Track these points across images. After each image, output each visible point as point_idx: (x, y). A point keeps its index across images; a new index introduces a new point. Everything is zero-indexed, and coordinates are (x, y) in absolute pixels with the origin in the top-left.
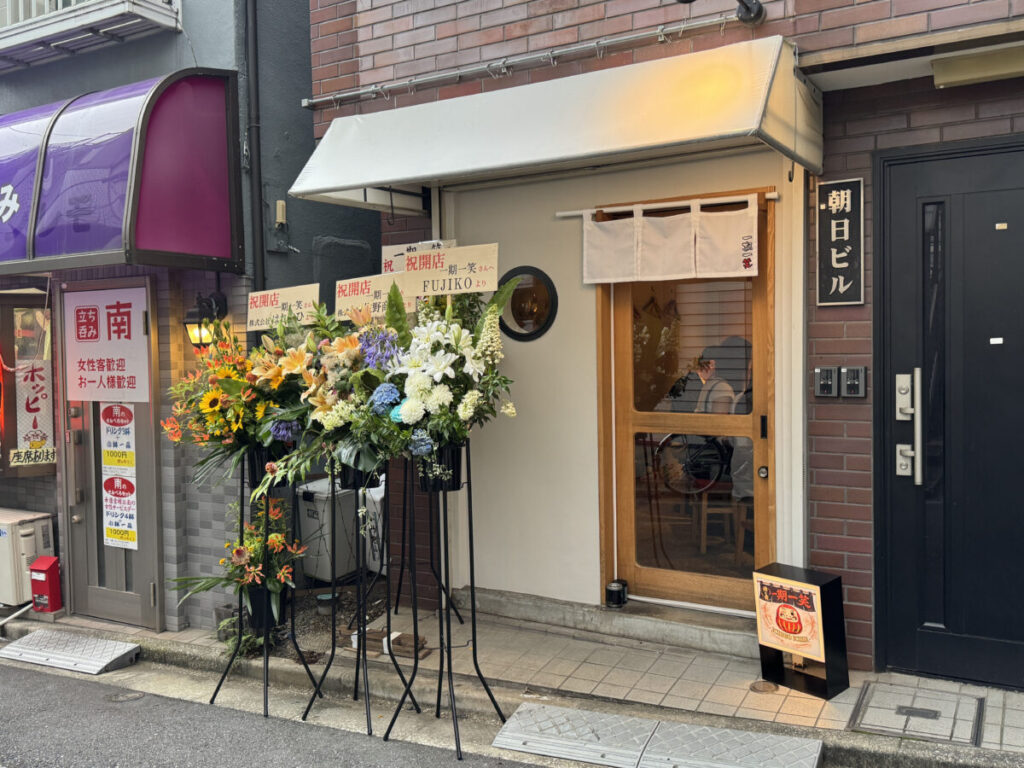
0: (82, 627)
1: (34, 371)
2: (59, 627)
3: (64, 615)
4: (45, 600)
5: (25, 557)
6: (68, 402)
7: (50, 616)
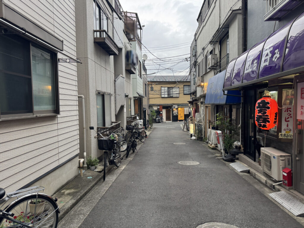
0: (297, 195)
1: (288, 109)
2: (290, 192)
3: (292, 189)
4: (286, 182)
5: (281, 167)
6: (297, 120)
7: (288, 188)
